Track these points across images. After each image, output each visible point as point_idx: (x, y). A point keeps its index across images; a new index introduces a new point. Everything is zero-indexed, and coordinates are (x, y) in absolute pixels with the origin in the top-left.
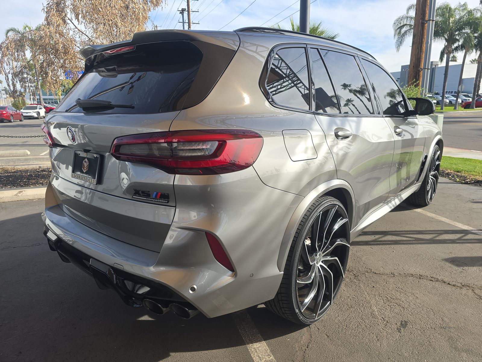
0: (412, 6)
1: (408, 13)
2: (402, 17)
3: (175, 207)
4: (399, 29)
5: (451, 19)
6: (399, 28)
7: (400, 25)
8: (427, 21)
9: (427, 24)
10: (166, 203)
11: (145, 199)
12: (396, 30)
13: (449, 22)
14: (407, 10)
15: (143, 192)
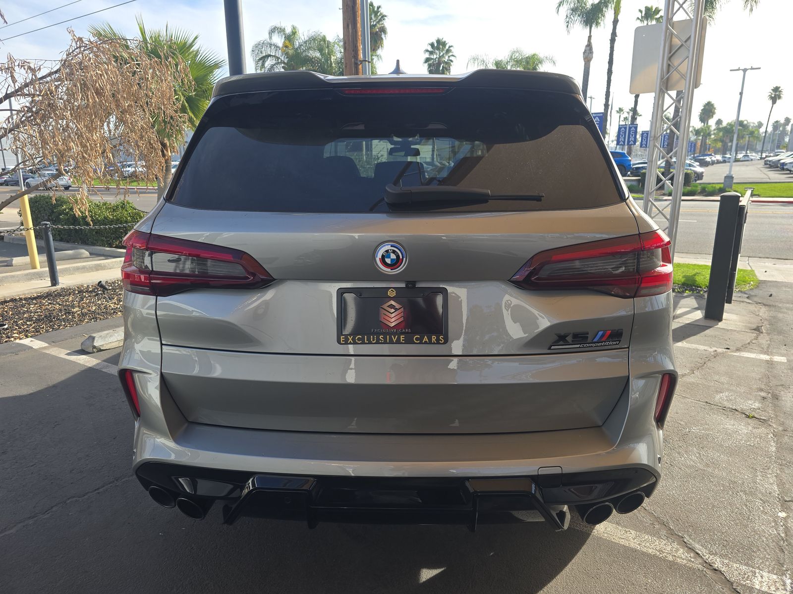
0: (275, 28)
1: (271, 38)
2: (262, 42)
3: (629, 348)
4: (261, 61)
5: (333, 57)
6: (260, 59)
7: (261, 55)
8: (362, 62)
9: (361, 65)
10: (616, 344)
11: (578, 346)
12: (257, 62)
13: (331, 61)
14: (269, 34)
15: (575, 336)
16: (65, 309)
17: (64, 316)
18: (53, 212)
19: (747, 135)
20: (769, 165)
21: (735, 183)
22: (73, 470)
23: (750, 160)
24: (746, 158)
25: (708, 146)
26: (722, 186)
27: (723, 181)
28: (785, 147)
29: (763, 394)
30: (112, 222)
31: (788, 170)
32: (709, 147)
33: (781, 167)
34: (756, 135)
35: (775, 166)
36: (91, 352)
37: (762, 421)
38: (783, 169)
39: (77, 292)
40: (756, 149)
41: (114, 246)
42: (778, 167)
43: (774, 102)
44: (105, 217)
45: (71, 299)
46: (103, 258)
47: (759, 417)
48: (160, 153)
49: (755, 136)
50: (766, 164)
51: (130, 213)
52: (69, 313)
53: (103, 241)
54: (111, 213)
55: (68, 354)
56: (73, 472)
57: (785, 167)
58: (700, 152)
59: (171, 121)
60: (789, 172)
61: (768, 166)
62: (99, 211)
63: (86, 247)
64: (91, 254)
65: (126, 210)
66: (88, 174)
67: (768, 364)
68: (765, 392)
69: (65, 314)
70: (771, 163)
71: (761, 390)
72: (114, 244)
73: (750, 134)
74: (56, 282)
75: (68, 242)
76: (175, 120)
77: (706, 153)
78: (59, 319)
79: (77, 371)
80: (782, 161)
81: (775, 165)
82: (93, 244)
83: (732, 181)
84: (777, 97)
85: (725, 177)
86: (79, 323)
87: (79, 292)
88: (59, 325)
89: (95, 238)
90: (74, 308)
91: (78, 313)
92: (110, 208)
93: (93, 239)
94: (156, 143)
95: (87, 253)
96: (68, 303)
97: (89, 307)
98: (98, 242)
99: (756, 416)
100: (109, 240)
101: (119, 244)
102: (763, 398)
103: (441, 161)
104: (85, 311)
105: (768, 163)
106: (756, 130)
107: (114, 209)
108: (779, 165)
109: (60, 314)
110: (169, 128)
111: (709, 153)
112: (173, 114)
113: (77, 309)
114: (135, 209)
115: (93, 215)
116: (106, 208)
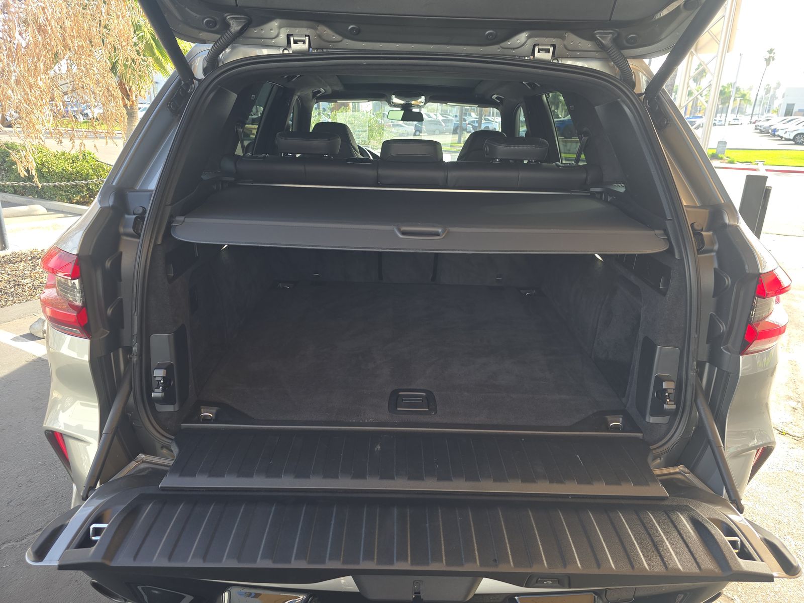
16: (14, 280)
17: (13, 289)
18: (5, 161)
19: (739, 97)
20: (760, 130)
21: (727, 149)
22: (11, 502)
23: (740, 124)
24: (736, 122)
25: (699, 107)
26: (714, 151)
27: (716, 147)
28: (775, 111)
29: (794, 404)
30: (71, 174)
31: (779, 136)
32: (700, 109)
33: (773, 133)
34: (748, 98)
35: (765, 132)
36: (41, 337)
37: (797, 438)
38: (774, 135)
39: (29, 258)
40: (745, 112)
41: (75, 201)
42: (768, 133)
43: (768, 64)
44: (63, 169)
45: (21, 268)
46: (62, 215)
47: (792, 434)
48: (121, 101)
49: (746, 99)
50: (756, 129)
51: (91, 165)
52: (18, 285)
53: (61, 195)
54: (70, 165)
55: (15, 339)
56: (11, 504)
57: (776, 133)
58: (691, 114)
59: (133, 65)
60: (779, 138)
61: (758, 131)
62: (57, 162)
63: (43, 202)
64: (48, 210)
65: (87, 162)
66: (34, 126)
67: (792, 365)
68: (794, 401)
69: (14, 286)
70: (762, 128)
71: (790, 398)
72: (74, 200)
73: (742, 97)
74: (5, 245)
75: (23, 195)
76: (137, 64)
77: (696, 115)
78: (6, 293)
79: (23, 361)
80: (773, 127)
81: (766, 130)
82: (51, 199)
83: (726, 147)
84: (771, 59)
85: (719, 142)
86: (29, 298)
87: (32, 258)
88: (6, 301)
89: (52, 192)
90: (25, 279)
91: (29, 285)
92: (69, 159)
93: (51, 193)
94: (116, 90)
95: (43, 210)
96: (18, 272)
97: (42, 278)
98: (55, 197)
99: (790, 433)
100: (69, 195)
101: (80, 199)
102: (793, 408)
103: (428, 113)
104: (37, 283)
105: (759, 128)
106: (748, 93)
107: (75, 160)
108: (770, 131)
109: (8, 286)
110: (130, 72)
111: (700, 115)
112: (134, 55)
113: (28, 280)
114: (98, 161)
115: (50, 166)
116: (64, 158)
